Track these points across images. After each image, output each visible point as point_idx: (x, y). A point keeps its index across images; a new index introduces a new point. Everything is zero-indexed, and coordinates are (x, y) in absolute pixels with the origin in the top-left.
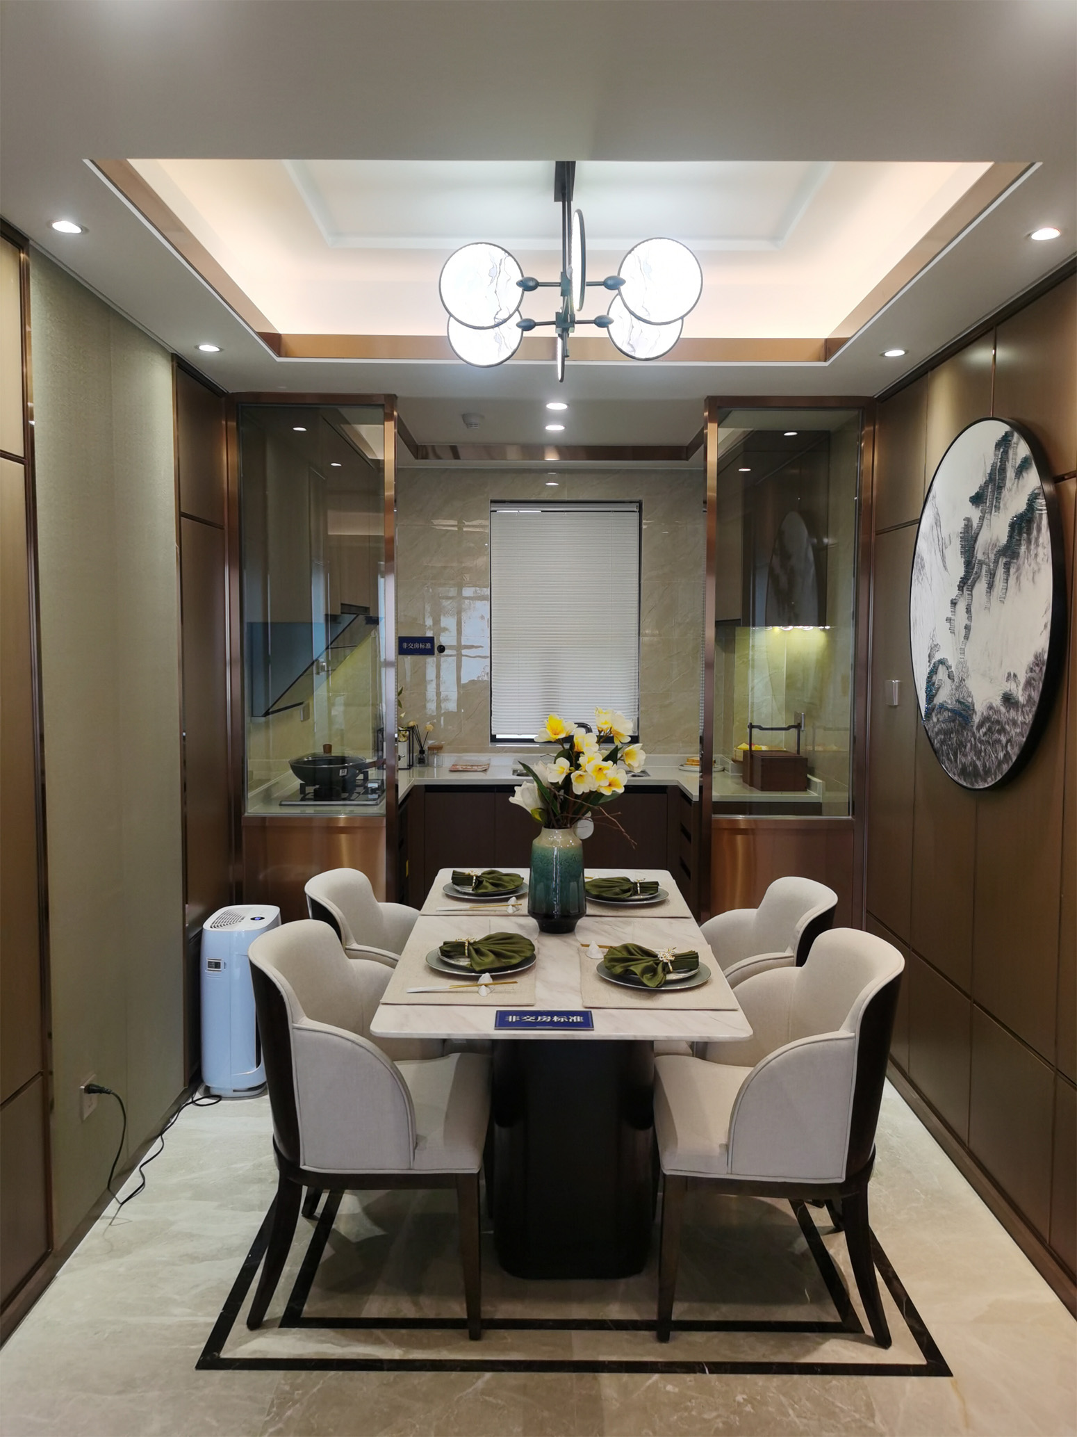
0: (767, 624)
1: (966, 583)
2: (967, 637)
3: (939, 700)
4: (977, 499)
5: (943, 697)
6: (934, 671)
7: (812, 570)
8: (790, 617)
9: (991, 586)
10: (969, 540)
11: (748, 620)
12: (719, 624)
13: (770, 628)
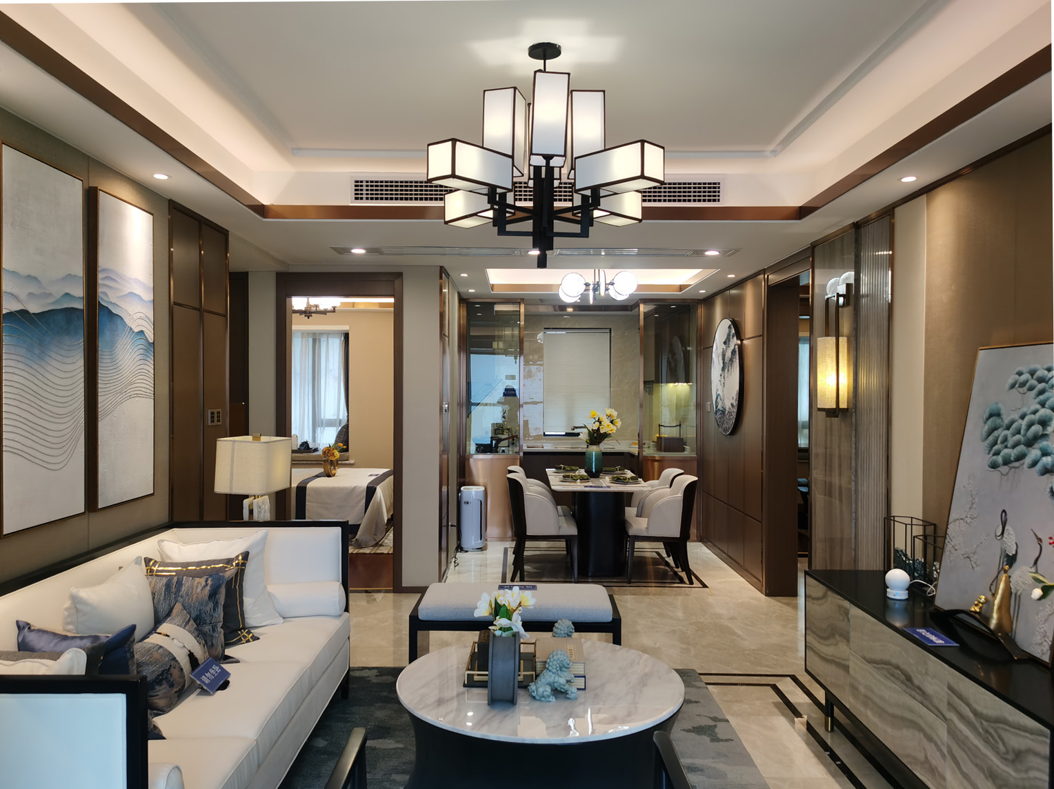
0: (667, 382)
1: (723, 369)
2: (724, 386)
3: (718, 407)
4: (725, 343)
5: (719, 407)
6: (717, 398)
7: (683, 361)
8: (675, 379)
9: (728, 370)
10: (724, 356)
11: (658, 380)
12: (645, 382)
13: (669, 384)
